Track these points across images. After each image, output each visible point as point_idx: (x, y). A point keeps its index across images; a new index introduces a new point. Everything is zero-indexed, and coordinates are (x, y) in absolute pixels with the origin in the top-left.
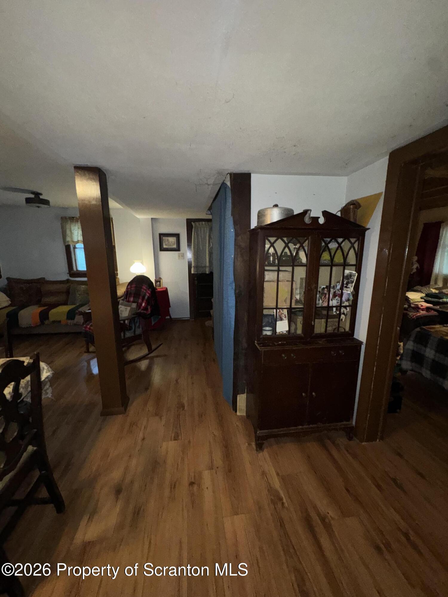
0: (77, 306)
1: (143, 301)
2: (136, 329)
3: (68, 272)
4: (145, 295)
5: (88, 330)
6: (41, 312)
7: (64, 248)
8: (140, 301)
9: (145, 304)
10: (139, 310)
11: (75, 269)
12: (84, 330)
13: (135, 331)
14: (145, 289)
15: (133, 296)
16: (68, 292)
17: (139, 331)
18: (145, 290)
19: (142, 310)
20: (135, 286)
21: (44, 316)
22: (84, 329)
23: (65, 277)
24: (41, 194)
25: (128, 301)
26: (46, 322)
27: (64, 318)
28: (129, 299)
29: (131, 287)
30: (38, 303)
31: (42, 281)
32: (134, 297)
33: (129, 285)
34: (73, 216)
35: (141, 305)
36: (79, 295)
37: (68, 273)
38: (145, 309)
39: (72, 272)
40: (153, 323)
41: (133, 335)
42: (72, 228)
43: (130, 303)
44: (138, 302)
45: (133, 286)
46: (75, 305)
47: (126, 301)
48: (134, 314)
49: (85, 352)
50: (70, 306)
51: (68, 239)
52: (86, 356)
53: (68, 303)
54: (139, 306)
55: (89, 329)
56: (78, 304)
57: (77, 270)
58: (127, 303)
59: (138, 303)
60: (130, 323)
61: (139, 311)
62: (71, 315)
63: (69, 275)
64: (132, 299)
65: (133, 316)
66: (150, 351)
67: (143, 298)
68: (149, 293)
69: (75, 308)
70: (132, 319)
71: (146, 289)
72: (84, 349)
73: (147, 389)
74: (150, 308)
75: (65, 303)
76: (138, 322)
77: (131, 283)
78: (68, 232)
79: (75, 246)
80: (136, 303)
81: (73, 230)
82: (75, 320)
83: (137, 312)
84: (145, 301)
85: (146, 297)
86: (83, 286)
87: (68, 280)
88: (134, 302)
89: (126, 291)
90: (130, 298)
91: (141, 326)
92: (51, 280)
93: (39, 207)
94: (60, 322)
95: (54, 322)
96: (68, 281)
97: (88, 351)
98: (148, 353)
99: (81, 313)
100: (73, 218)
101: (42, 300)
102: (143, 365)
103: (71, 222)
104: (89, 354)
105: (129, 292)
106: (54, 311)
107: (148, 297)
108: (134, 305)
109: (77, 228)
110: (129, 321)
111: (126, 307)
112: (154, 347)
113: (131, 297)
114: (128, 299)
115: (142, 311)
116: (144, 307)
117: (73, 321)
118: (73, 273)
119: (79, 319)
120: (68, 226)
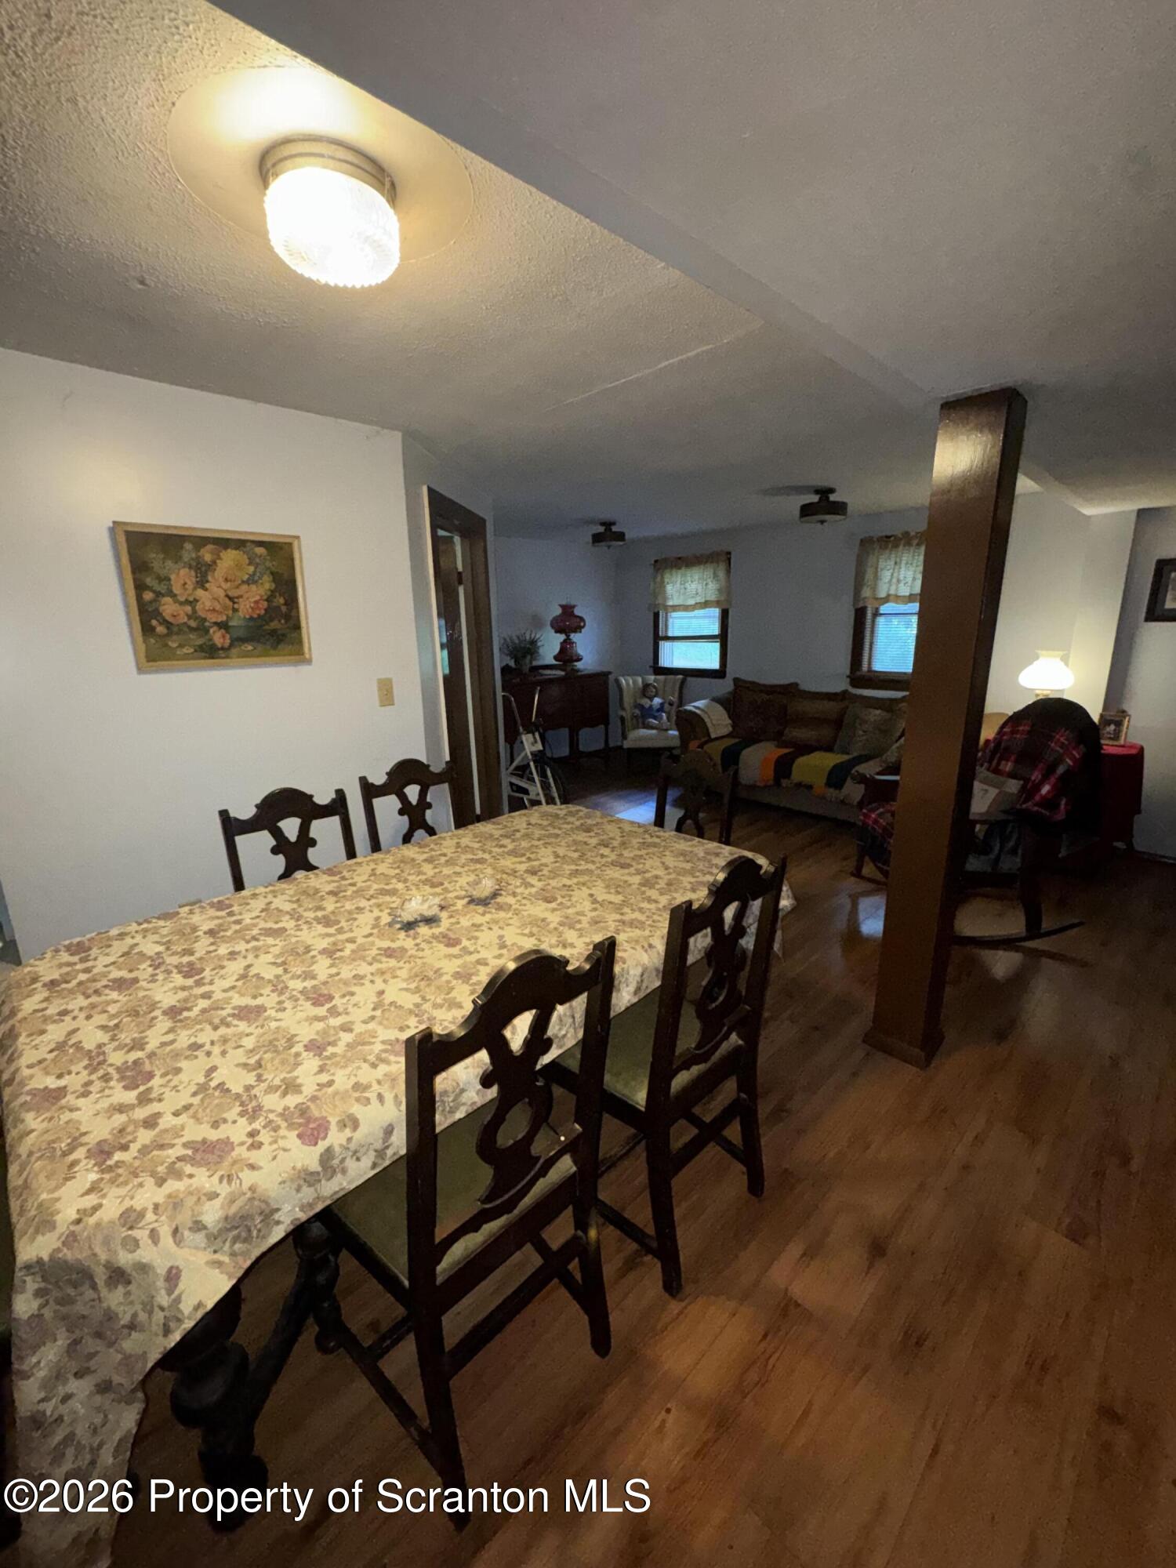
0: (854, 758)
1: (1045, 779)
2: (1002, 857)
3: (848, 672)
4: (1059, 761)
5: (871, 822)
6: (781, 757)
7: (853, 613)
8: (1036, 776)
9: (1054, 787)
10: (1024, 802)
11: (865, 667)
12: (861, 820)
13: (997, 859)
14: (1063, 743)
15: (1013, 758)
16: (838, 723)
17: (1011, 864)
18: (1062, 745)
19: (1036, 805)
20: (1027, 728)
21: (783, 767)
22: (862, 817)
23: (841, 685)
24: (832, 491)
25: (997, 771)
26: (784, 782)
27: (819, 782)
28: (999, 764)
29: (1013, 732)
30: (779, 739)
31: (791, 691)
32: (1016, 762)
33: (1010, 724)
34: (889, 534)
35: (1037, 787)
36: (864, 732)
37: (848, 677)
38: (1050, 803)
39: (858, 673)
40: (1063, 853)
41: (989, 870)
42: (882, 564)
43: (1002, 779)
44: (1029, 779)
45: (1021, 728)
46: (848, 754)
47: (988, 770)
48: (1005, 812)
49: (853, 874)
50: (839, 756)
51: (866, 592)
52: (851, 884)
53: (836, 747)
54: (1029, 790)
55: (876, 822)
56: (855, 754)
57: (870, 670)
58: (991, 776)
59: (1027, 780)
60: (988, 834)
61: (1024, 806)
62: (837, 777)
63: (848, 680)
64: (1008, 766)
65: (1002, 817)
66: (1034, 929)
67: (1051, 769)
68: (1073, 758)
69: (849, 761)
70: (996, 826)
71: (1066, 742)
72: (851, 864)
73: (1001, 1036)
74: (1066, 804)
75: (829, 748)
76: (1015, 836)
77: (1017, 718)
78: (869, 575)
79: (877, 609)
80: (1022, 782)
81: (882, 570)
82: (843, 790)
83: (1018, 807)
84: (1053, 780)
85: (1061, 770)
86: (878, 712)
87: (845, 692)
88: (1012, 775)
89: (995, 739)
90: (1003, 762)
91: (1020, 852)
92: (813, 689)
93: (822, 522)
94: (810, 787)
95: (799, 785)
96: (843, 695)
97: (857, 873)
98: (1024, 935)
99: (862, 779)
100: (888, 537)
101: (786, 731)
102: (1002, 964)
103: (881, 547)
104: (858, 880)
105: (1003, 745)
106: (802, 761)
107: (1067, 772)
108: (1013, 786)
109: (893, 563)
110: (986, 827)
111: (985, 787)
112: (1046, 925)
113: (1007, 760)
114: (995, 762)
115: (1036, 808)
116: (1043, 798)
117: (837, 792)
118: (861, 675)
119: (854, 791)
120: (871, 560)
